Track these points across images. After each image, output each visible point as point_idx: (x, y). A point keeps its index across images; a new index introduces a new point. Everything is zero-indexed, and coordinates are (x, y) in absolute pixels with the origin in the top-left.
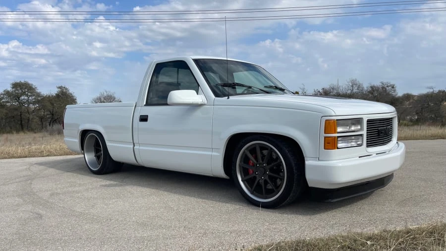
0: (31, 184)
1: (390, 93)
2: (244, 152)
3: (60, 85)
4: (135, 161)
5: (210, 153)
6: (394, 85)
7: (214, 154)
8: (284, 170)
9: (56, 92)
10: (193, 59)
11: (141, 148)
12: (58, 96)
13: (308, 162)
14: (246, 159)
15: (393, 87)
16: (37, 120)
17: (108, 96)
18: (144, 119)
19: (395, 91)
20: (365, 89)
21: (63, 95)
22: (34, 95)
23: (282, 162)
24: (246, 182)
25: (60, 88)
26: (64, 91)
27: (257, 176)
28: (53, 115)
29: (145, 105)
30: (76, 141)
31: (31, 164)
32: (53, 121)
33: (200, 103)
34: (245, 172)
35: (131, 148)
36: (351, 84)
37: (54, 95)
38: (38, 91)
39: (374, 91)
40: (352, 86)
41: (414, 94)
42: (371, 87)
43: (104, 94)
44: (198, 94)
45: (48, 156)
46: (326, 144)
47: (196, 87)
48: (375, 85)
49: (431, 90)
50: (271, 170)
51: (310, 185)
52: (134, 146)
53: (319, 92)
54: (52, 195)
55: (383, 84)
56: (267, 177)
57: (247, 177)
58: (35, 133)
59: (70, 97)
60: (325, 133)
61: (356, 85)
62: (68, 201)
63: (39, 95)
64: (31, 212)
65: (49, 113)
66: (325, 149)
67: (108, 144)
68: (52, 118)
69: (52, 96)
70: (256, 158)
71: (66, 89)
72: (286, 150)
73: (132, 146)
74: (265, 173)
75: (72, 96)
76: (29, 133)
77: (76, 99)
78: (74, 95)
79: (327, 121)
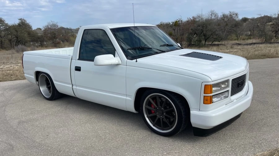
0: (5, 111)
1: (235, 18)
2: (148, 99)
3: (20, 18)
4: (74, 95)
5: (125, 97)
6: (237, 13)
7: (128, 98)
8: (176, 114)
9: (18, 23)
10: (110, 29)
11: (77, 88)
12: (19, 25)
13: (193, 112)
14: (149, 104)
15: (237, 15)
16: (7, 41)
17: (53, 25)
18: (78, 69)
19: (238, 17)
20: (219, 17)
21: (22, 24)
22: (4, 25)
23: (174, 109)
24: (150, 118)
25: (20, 19)
26: (23, 21)
27: (157, 115)
28: (17, 38)
29: (78, 59)
30: (33, 77)
31: (5, 89)
32: (18, 42)
33: (116, 64)
34: (149, 112)
35: (70, 87)
36: (211, 14)
37: (17, 24)
38: (6, 22)
39: (224, 17)
40: (211, 15)
41: (249, 18)
42: (223, 15)
43: (50, 23)
44: (115, 57)
45: (15, 80)
46: (205, 100)
47: (113, 52)
48: (226, 14)
49: (260, 16)
50: (167, 113)
51: (193, 126)
52: (73, 86)
53: (190, 19)
54: (19, 123)
55: (230, 13)
56: (164, 117)
57: (151, 115)
58: (7, 50)
59: (28, 26)
60: (204, 93)
61: (214, 14)
62: (30, 130)
63: (7, 25)
64: (6, 143)
65: (15, 37)
66: (204, 103)
67: (55, 82)
68: (17, 40)
69: (16, 25)
70: (156, 103)
71: (25, 20)
72: (177, 102)
73: (71, 86)
74: (163, 113)
75: (29, 25)
76: (3, 50)
77: (31, 27)
78: (30, 24)
79: (205, 85)
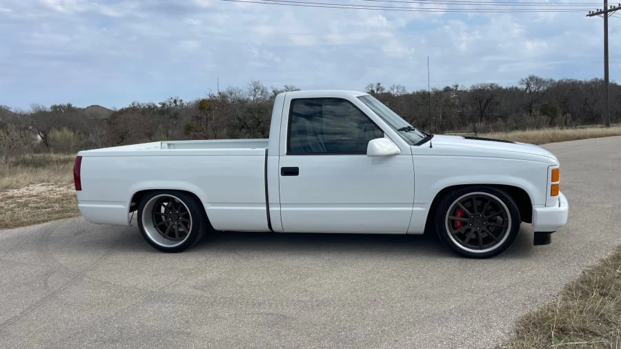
5: (410, 208)
7: (417, 209)
8: (508, 218)
18: (290, 172)
27: (472, 227)
29: (286, 154)
30: (122, 206)
35: (263, 210)
36: (253, 88)
40: (255, 90)
46: (553, 191)
47: (381, 134)
50: (489, 220)
52: (269, 207)
56: (485, 227)
60: (552, 181)
66: (551, 195)
67: (210, 208)
73: (265, 208)
74: (482, 223)
79: (553, 171)
